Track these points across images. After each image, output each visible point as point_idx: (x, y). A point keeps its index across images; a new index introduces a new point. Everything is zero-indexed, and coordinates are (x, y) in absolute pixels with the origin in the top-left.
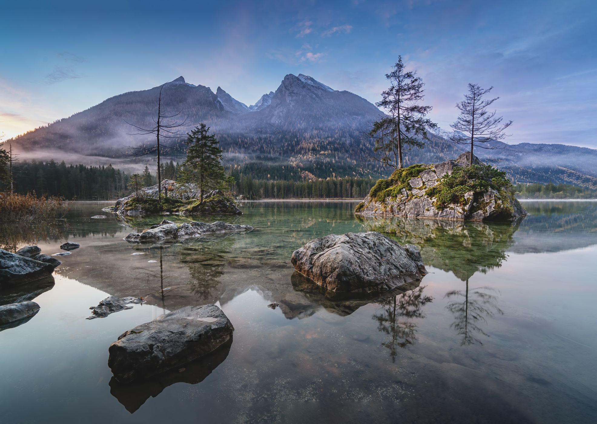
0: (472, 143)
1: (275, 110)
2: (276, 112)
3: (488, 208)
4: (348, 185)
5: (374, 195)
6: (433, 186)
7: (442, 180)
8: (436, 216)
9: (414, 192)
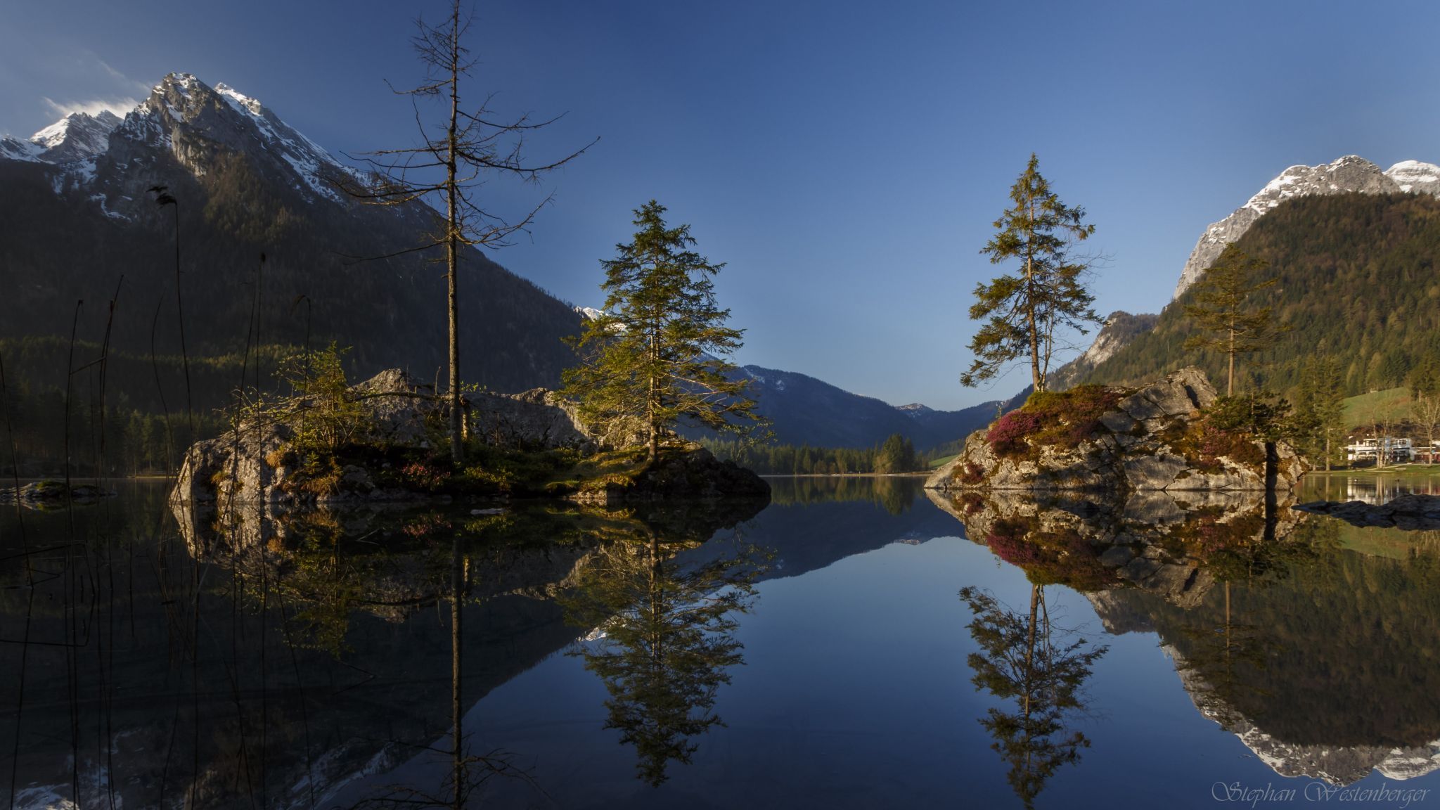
5: (1003, 449)
6: (1161, 428)
7: (1179, 417)
8: (1204, 487)
9: (1123, 440)
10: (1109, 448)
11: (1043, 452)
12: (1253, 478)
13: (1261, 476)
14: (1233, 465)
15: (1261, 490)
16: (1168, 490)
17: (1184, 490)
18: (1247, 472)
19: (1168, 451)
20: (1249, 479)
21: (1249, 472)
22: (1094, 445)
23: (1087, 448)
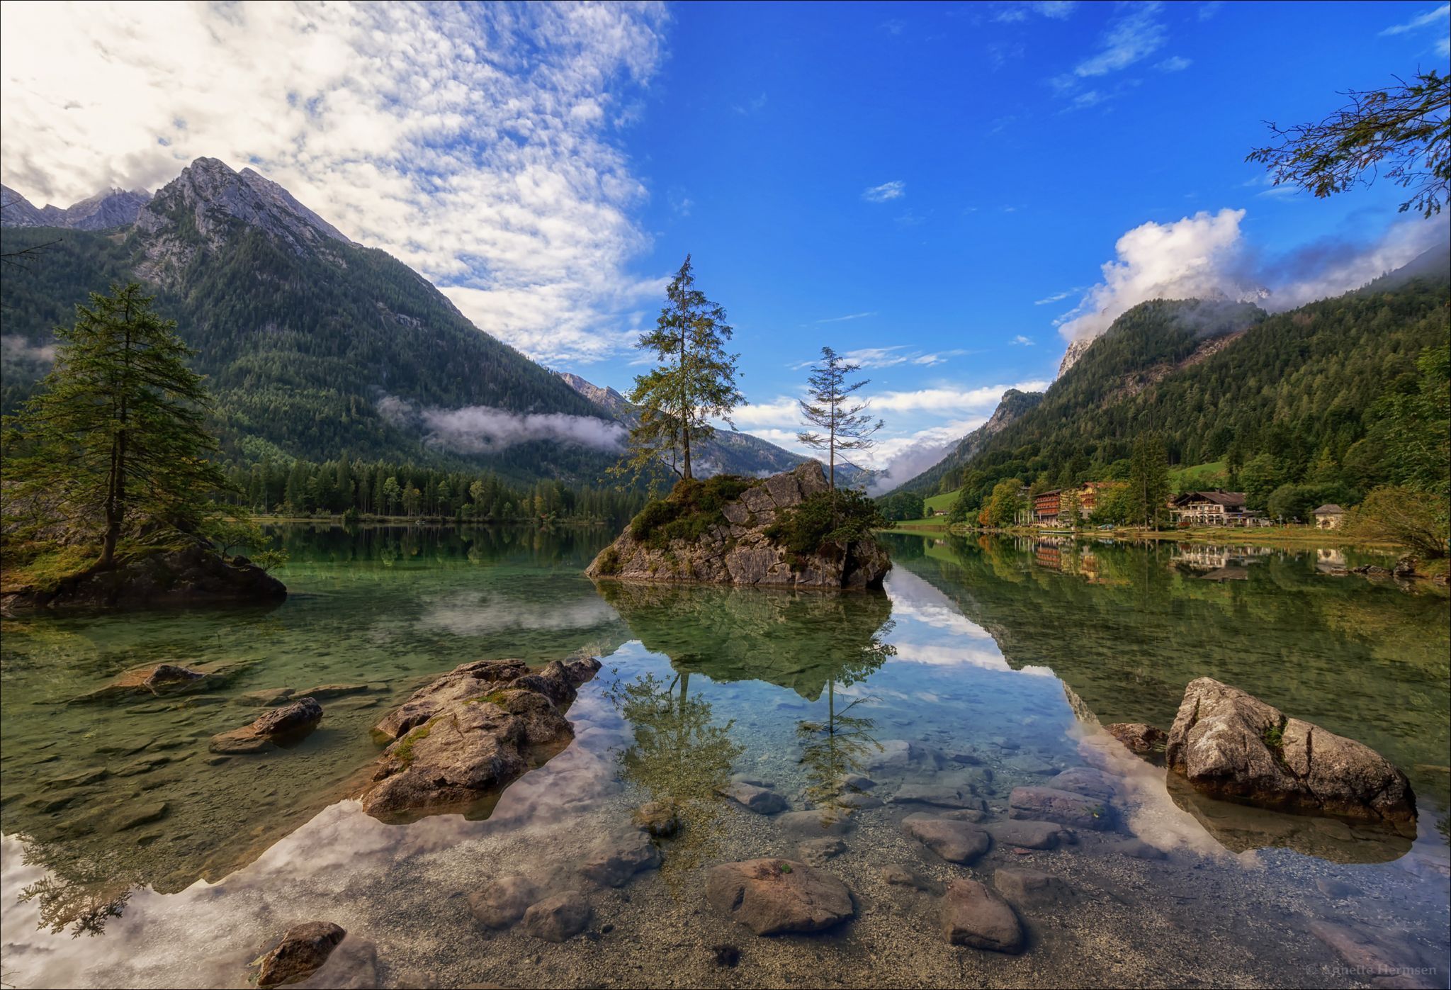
0: (832, 449)
1: (152, 245)
2: (155, 252)
3: (869, 566)
4: (391, 481)
5: (642, 536)
7: (786, 510)
9: (736, 532)
10: (723, 539)
12: (832, 574)
13: (839, 571)
14: (817, 560)
15: (836, 586)
16: (760, 584)
17: (773, 584)
19: (766, 544)
20: (828, 575)
21: (829, 568)
22: (710, 535)
23: (705, 539)
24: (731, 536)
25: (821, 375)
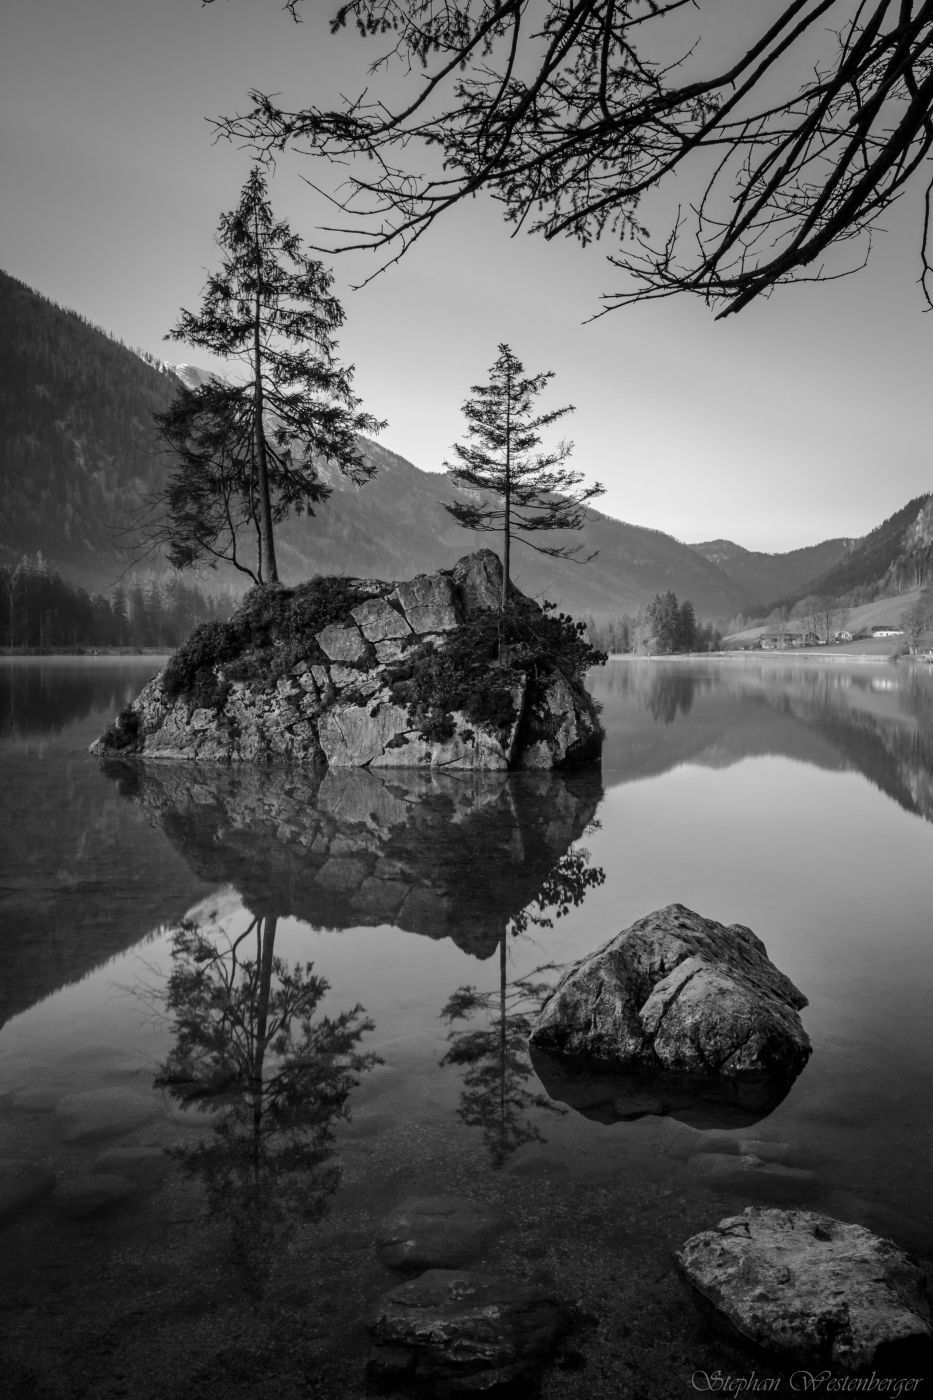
0: (507, 529)
3: (559, 735)
5: (179, 687)
6: (400, 657)
7: (427, 639)
8: (423, 763)
9: (341, 677)
10: (318, 690)
11: (234, 692)
12: (492, 750)
13: (505, 746)
14: (469, 726)
15: (499, 770)
16: (373, 767)
17: (393, 767)
18: (486, 739)
19: (386, 699)
20: (487, 752)
21: (489, 740)
22: (296, 684)
23: (286, 688)
24: (332, 685)
25: (487, 398)
